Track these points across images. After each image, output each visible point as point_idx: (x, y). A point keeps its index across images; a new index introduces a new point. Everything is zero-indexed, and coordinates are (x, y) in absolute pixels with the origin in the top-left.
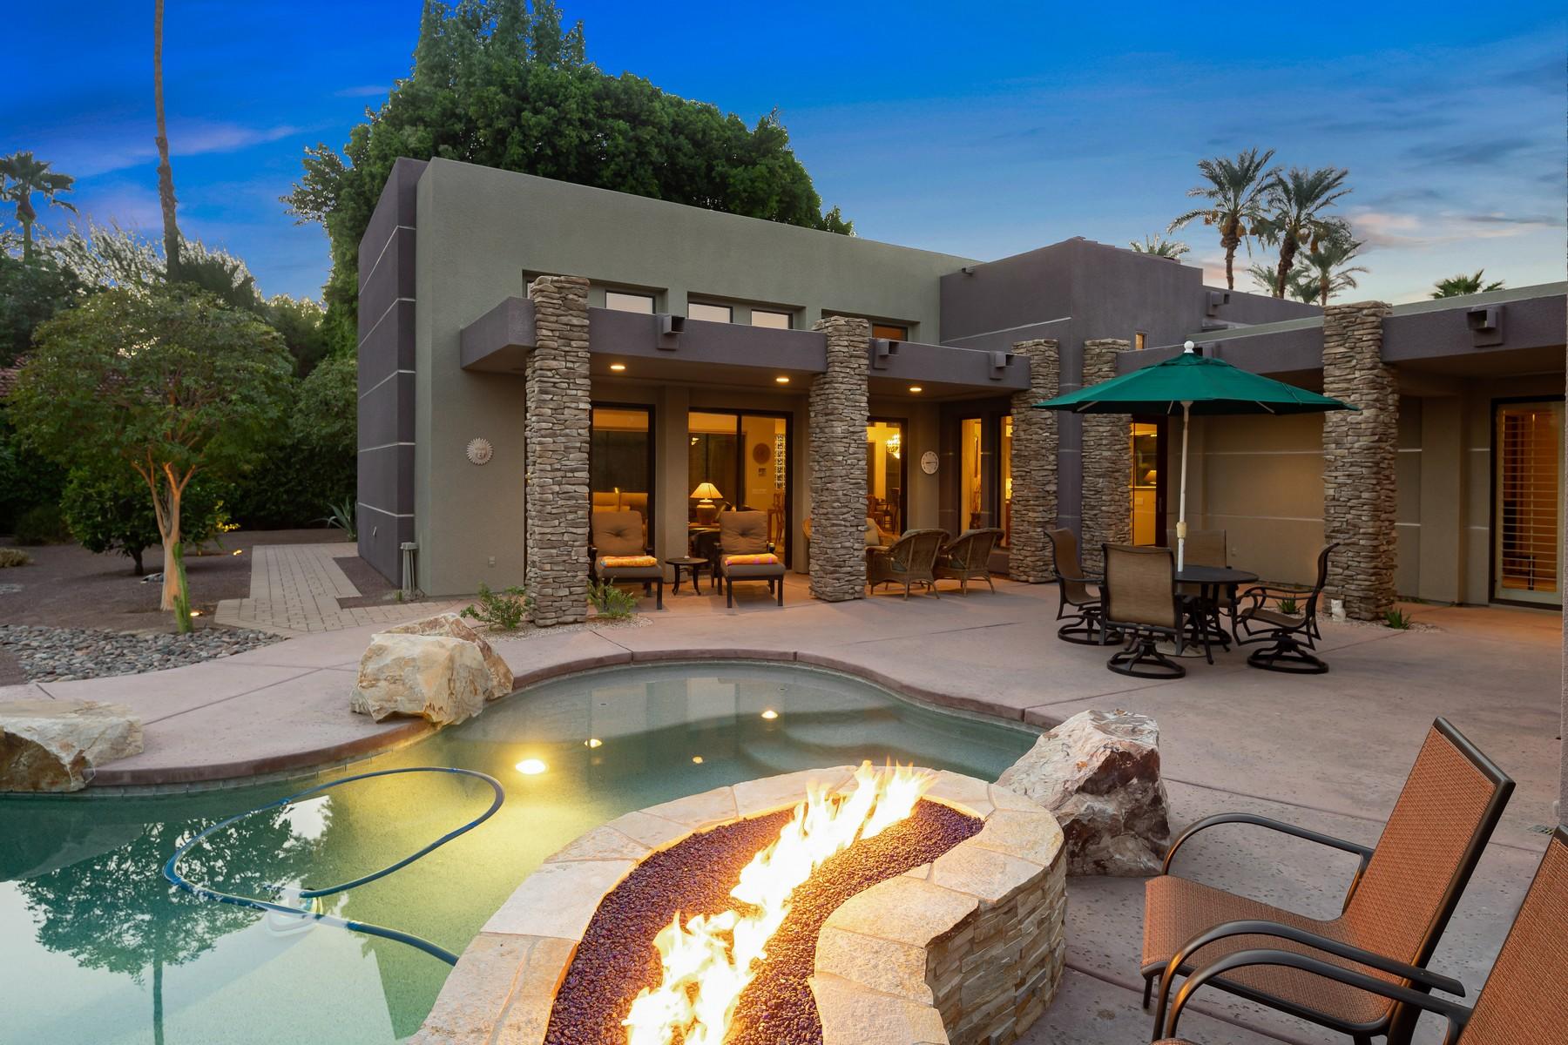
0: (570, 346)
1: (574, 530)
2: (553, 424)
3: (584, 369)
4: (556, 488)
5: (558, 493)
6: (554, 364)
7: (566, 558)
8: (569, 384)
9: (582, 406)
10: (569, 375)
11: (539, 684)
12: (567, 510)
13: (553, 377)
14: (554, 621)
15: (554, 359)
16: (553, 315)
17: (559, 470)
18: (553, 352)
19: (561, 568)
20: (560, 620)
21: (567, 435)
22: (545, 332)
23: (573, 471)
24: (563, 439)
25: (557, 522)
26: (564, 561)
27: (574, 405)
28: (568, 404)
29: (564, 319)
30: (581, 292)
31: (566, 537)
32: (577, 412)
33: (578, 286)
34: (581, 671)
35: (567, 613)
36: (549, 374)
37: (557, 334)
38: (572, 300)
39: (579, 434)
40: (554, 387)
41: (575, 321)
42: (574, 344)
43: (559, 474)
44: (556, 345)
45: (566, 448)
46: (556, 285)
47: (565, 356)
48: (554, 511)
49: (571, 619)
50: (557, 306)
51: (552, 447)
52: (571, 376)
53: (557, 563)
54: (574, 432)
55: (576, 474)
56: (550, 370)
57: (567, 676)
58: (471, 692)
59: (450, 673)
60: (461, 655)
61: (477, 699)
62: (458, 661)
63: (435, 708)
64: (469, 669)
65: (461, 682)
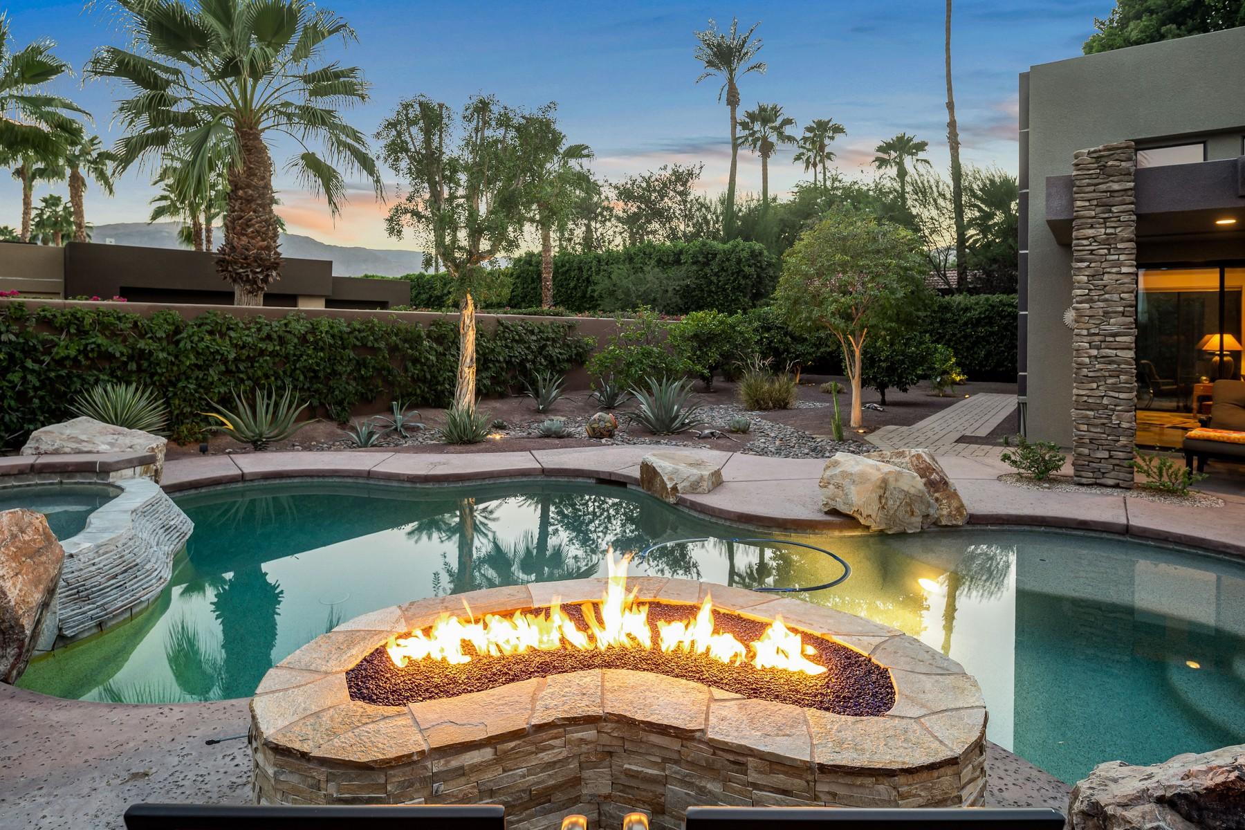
0: (1110, 211)
1: (1116, 395)
2: (1090, 290)
3: (1129, 233)
4: (1094, 352)
5: (1096, 357)
6: (1090, 232)
7: (1105, 421)
8: (1109, 249)
9: (1124, 270)
10: (1109, 242)
11: (1006, 527)
12: (1107, 374)
13: (1090, 245)
14: (1091, 481)
15: (1092, 227)
16: (1089, 185)
17: (1097, 334)
18: (1090, 221)
19: (1099, 430)
20: (1098, 481)
21: (1106, 300)
22: (1079, 203)
23: (1115, 335)
24: (1101, 304)
25: (1094, 385)
26: (1104, 424)
27: (1114, 270)
28: (1108, 270)
29: (1103, 187)
30: (1123, 156)
31: (1105, 401)
32: (1119, 276)
33: (1119, 151)
35: (1106, 475)
36: (1085, 242)
37: (1095, 202)
38: (1111, 166)
39: (1121, 299)
40: (1091, 254)
41: (1116, 187)
42: (1114, 209)
43: (1097, 338)
44: (1093, 213)
45: (1106, 313)
46: (1095, 155)
47: (1105, 223)
48: (1091, 374)
49: (1111, 482)
50: (1094, 176)
51: (1088, 312)
52: (1112, 241)
53: (1095, 426)
54: (1116, 297)
55: (1118, 339)
56: (1087, 238)
58: (906, 512)
59: (882, 491)
60: (897, 480)
61: (914, 519)
62: (892, 484)
63: (864, 515)
64: (907, 493)
65: (895, 501)
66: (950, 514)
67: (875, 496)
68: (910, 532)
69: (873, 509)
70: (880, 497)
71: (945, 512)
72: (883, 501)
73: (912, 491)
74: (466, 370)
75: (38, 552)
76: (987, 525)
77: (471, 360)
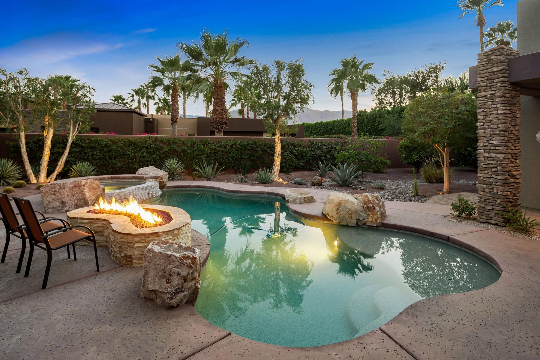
0: (493, 82)
1: (496, 177)
2: (484, 123)
3: (501, 92)
4: (486, 155)
5: (487, 157)
6: (483, 94)
7: (491, 190)
8: (492, 102)
9: (499, 112)
10: (492, 98)
12: (492, 166)
13: (484, 100)
14: (485, 221)
15: (485, 91)
16: (483, 70)
17: (487, 146)
18: (484, 88)
19: (488, 195)
20: (488, 221)
21: (491, 128)
22: (479, 79)
23: (495, 146)
24: (489, 130)
25: (486, 172)
26: (491, 192)
27: (494, 112)
28: (492, 113)
29: (489, 70)
30: (498, 53)
31: (491, 180)
32: (497, 116)
33: (496, 51)
34: (424, 234)
35: (492, 218)
36: (481, 99)
37: (486, 78)
38: (493, 59)
39: (498, 127)
40: (485, 105)
41: (495, 69)
42: (495, 81)
43: (487, 148)
44: (485, 84)
45: (491, 135)
46: (485, 54)
47: (491, 88)
48: (484, 166)
49: (493, 222)
50: (486, 65)
51: (483, 135)
52: (494, 98)
53: (487, 192)
54: (495, 126)
55: (497, 148)
56: (483, 97)
57: (416, 234)
58: (349, 217)
59: (338, 207)
60: (345, 204)
61: (352, 220)
62: (343, 205)
63: (330, 215)
64: (350, 209)
65: (344, 212)
66: (372, 221)
67: (335, 209)
68: (350, 225)
69: (334, 213)
70: (337, 209)
71: (370, 220)
72: (338, 211)
73: (352, 209)
74: (276, 158)
75: (96, 189)
76: (391, 228)
77: (279, 155)
